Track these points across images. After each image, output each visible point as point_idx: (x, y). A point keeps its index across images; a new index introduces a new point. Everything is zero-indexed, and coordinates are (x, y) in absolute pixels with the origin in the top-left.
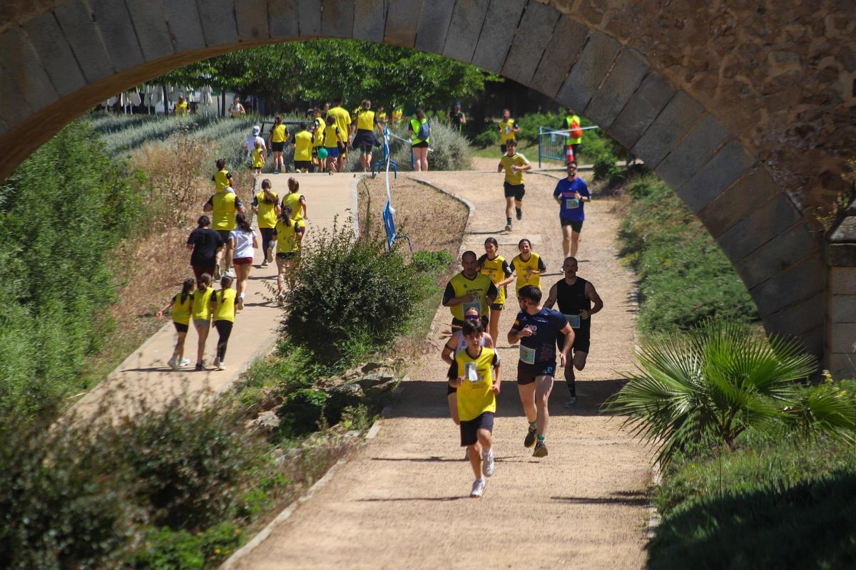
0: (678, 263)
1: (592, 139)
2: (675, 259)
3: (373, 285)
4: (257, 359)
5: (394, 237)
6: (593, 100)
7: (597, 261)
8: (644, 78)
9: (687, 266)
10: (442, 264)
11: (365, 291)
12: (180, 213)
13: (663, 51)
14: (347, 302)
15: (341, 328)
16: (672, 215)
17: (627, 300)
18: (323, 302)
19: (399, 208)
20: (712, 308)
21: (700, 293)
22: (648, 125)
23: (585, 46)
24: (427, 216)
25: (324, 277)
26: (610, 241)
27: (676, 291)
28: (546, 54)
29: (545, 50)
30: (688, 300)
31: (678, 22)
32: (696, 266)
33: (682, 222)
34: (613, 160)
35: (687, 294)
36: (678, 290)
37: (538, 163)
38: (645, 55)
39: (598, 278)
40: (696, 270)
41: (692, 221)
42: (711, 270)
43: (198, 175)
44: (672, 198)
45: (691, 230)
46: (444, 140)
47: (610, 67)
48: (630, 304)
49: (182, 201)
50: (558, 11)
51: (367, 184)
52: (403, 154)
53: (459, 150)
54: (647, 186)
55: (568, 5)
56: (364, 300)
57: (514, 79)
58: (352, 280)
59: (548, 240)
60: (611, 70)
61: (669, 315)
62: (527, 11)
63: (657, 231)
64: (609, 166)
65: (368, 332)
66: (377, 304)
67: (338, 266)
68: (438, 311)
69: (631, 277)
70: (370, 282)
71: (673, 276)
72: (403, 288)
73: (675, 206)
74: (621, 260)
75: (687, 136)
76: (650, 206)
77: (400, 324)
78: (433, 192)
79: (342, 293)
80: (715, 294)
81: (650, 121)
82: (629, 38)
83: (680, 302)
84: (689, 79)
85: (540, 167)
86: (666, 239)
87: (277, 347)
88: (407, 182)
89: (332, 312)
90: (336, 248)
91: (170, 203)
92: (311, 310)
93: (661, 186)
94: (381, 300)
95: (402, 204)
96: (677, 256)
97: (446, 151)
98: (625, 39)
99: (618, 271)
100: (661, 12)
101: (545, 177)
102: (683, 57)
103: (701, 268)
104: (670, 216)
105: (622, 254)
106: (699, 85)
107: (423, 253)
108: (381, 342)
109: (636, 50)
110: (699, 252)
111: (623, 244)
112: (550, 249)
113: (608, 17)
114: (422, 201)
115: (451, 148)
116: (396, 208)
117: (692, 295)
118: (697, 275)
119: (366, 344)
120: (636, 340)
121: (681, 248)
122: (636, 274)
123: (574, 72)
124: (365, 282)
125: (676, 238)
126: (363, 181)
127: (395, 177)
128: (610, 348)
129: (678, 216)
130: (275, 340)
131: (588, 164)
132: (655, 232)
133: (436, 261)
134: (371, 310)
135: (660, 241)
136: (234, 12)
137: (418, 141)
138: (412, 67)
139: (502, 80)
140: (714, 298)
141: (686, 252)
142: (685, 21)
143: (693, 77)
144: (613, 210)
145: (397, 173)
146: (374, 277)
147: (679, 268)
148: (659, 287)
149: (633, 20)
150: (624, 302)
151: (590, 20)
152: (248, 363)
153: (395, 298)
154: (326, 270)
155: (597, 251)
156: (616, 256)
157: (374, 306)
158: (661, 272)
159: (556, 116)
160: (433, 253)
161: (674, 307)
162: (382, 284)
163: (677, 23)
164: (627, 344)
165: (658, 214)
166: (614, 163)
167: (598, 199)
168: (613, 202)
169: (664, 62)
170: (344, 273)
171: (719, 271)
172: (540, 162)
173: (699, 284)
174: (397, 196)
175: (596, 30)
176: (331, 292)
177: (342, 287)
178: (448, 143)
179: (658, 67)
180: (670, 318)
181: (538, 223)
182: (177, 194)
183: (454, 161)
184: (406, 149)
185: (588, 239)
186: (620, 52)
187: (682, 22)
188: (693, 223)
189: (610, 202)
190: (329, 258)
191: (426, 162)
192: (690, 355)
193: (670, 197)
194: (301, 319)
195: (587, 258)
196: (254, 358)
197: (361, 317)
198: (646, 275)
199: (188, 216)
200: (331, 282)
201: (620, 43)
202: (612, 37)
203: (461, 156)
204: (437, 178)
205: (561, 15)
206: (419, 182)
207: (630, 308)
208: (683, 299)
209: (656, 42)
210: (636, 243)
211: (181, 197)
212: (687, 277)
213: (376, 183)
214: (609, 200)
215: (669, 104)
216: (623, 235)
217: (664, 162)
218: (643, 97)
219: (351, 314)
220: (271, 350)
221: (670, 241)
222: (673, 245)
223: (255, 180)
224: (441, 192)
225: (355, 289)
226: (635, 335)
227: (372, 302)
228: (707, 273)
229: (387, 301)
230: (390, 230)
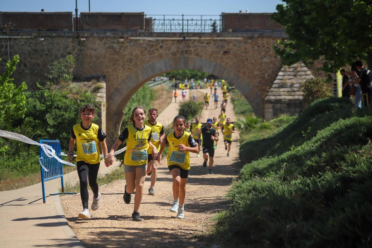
2: (240, 103)
3: (192, 108)
8: (235, 75)
14: (188, 110)
15: (188, 114)
18: (185, 111)
20: (246, 110)
21: (244, 108)
23: (225, 70)
27: (240, 108)
28: (220, 71)
32: (243, 104)
38: (235, 71)
42: (245, 104)
43: (164, 91)
47: (230, 73)
48: (233, 110)
49: (162, 95)
54: (235, 91)
55: (223, 63)
61: (239, 112)
62: (216, 65)
63: (237, 98)
65: (192, 115)
69: (233, 105)
71: (239, 105)
72: (197, 108)
73: (239, 94)
75: (242, 84)
76: (235, 94)
77: (197, 113)
78: (200, 92)
80: (246, 108)
81: (236, 81)
82: (232, 68)
83: (241, 110)
84: (242, 75)
88: (197, 91)
91: (160, 95)
93: (237, 91)
94: (194, 110)
100: (237, 64)
102: (241, 71)
105: (231, 102)
110: (244, 101)
113: (229, 65)
114: (199, 94)
117: (242, 108)
119: (191, 117)
121: (240, 101)
123: (224, 74)
125: (240, 99)
129: (240, 96)
134: (192, 112)
135: (237, 100)
146: (192, 106)
148: (237, 107)
149: (233, 66)
153: (196, 110)
158: (237, 105)
162: (194, 107)
163: (240, 66)
165: (237, 95)
170: (188, 106)
171: (247, 104)
175: (227, 67)
176: (186, 109)
179: (237, 73)
186: (231, 71)
188: (242, 97)
191: (200, 88)
198: (235, 105)
199: (162, 97)
200: (186, 107)
202: (230, 68)
205: (222, 65)
209: (237, 69)
210: (233, 100)
212: (242, 106)
213: (192, 91)
215: (239, 79)
217: (238, 88)
218: (235, 78)
219: (189, 112)
225: (189, 108)
227: (192, 110)
230: (194, 99)
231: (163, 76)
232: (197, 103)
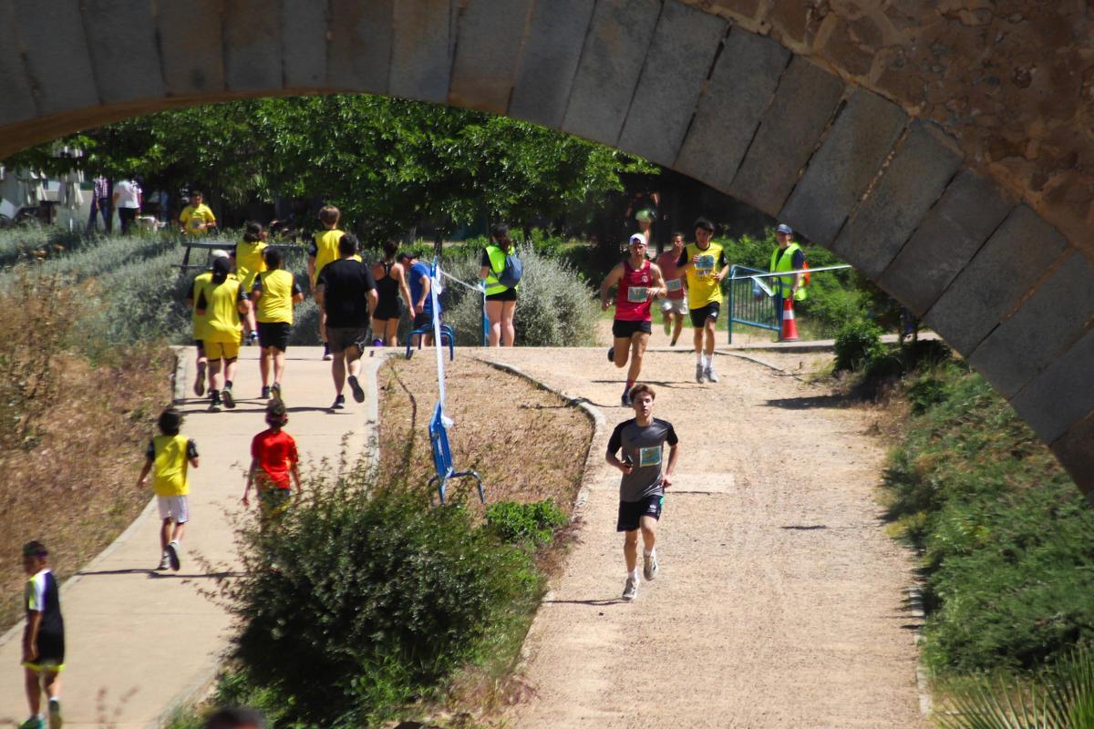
0: (1004, 536)
1: (828, 289)
2: (996, 527)
3: (414, 570)
4: (178, 710)
5: (449, 474)
6: (850, 222)
7: (844, 529)
8: (951, 180)
9: (1021, 542)
10: (542, 528)
11: (397, 580)
12: (27, 422)
13: (989, 128)
14: (362, 600)
15: (349, 651)
16: (989, 440)
17: (903, 605)
18: (316, 600)
19: (459, 418)
20: (1071, 625)
21: (1048, 597)
22: (957, 270)
23: (836, 116)
24: (514, 433)
25: (318, 551)
26: (867, 490)
27: (1001, 589)
28: (762, 131)
29: (760, 124)
30: (1024, 609)
31: (1018, 73)
32: (1038, 543)
33: (1008, 455)
34: (874, 331)
35: (1022, 596)
36: (1004, 588)
37: (726, 334)
38: (953, 135)
39: (846, 561)
40: (1040, 551)
41: (1030, 454)
42: (1068, 551)
43: (64, 347)
44: (991, 408)
45: (1028, 471)
46: (544, 287)
47: (885, 158)
48: (907, 613)
49: (32, 397)
50: (786, 48)
51: (397, 369)
52: (465, 311)
53: (573, 305)
54: (941, 384)
55: (805, 38)
56: (396, 597)
57: (699, 178)
58: (372, 558)
59: (746, 485)
60: (887, 164)
61: (987, 640)
62: (726, 47)
63: (961, 471)
64: (865, 343)
65: (402, 660)
66: (421, 607)
67: (346, 530)
68: (536, 619)
69: (910, 560)
70: (409, 563)
71: (992, 561)
72: (471, 577)
73: (996, 424)
74: (889, 526)
75: (1032, 292)
76: (946, 422)
77: (465, 644)
78: (523, 386)
79: (353, 584)
80: (1078, 598)
81: (960, 263)
82: (923, 104)
83: (1008, 613)
84: (1037, 185)
85: (730, 342)
86: (978, 487)
87: (219, 688)
88: (474, 368)
89: (331, 620)
90: (343, 496)
91: (9, 402)
92: (291, 617)
93: (968, 385)
94: (429, 599)
95: (465, 411)
96: (1000, 521)
97: (549, 308)
98: (914, 105)
99: (882, 548)
100: (986, 53)
101: (741, 362)
102: (1028, 140)
103: (1048, 547)
104: (984, 443)
105: (891, 517)
106: (1056, 197)
107: (505, 507)
108: (429, 680)
109: (938, 125)
110: (1045, 515)
111: (892, 497)
112: (751, 502)
113: (882, 63)
114: (503, 404)
115: (559, 301)
116: (453, 417)
117: (1032, 600)
118: (1039, 559)
119: (397, 685)
120: (921, 686)
121: (1008, 505)
122: (920, 555)
123: (814, 167)
124: (397, 563)
125: (998, 488)
126: (390, 363)
127: (452, 358)
128: (869, 699)
129: (1001, 443)
130: (213, 672)
131: (823, 337)
132: (956, 475)
133: (531, 522)
134: (410, 617)
135: (967, 493)
136: (158, 39)
137: (501, 289)
138: (487, 144)
139: (656, 171)
140: (1077, 607)
141: (1019, 515)
142: (1033, 71)
143: (1047, 180)
144: (874, 430)
145: (454, 348)
146: (416, 554)
147: (1007, 546)
148: (967, 581)
149: (931, 69)
150: (896, 609)
151: (847, 67)
152: (160, 718)
153: (456, 595)
154: (324, 539)
155: (843, 508)
156: (878, 518)
157: (415, 609)
158: (969, 553)
159: (759, 242)
160: (525, 506)
161: (997, 622)
162: (431, 566)
163: (1017, 75)
164: (905, 691)
165: (962, 438)
166: (875, 339)
167: (845, 406)
168: (873, 414)
169: (991, 151)
170: (360, 545)
171: (1084, 553)
172: (730, 331)
173: (1046, 578)
174: (456, 393)
175: (860, 85)
176: (331, 582)
177: (354, 572)
178: (553, 291)
179: (979, 159)
180: (993, 644)
181: (728, 451)
182: (22, 383)
183: (564, 328)
184: (469, 301)
185: (824, 485)
186: (905, 129)
187: (1028, 74)
188: (1031, 458)
189: (868, 413)
190: (329, 516)
191: (511, 329)
192: (1044, 719)
193: (987, 406)
194: (269, 634)
195: (822, 523)
196: (171, 708)
197: (387, 631)
198: (939, 557)
199: (42, 427)
200: (332, 563)
201: (907, 113)
202: (890, 100)
203: (578, 317)
204: (531, 360)
205: (792, 56)
206: (498, 367)
207: (909, 622)
208: (1014, 606)
209: (975, 112)
210: (919, 495)
211: (29, 390)
212: (1022, 564)
213: (415, 369)
214: (865, 410)
215: (999, 231)
216: (893, 477)
217: (986, 341)
218: (948, 218)
219: (370, 626)
220: (205, 692)
221: (984, 491)
222: (994, 499)
223: (176, 359)
224: (541, 387)
225: (378, 576)
226: (920, 676)
227: (411, 603)
228: (1060, 556)
229: (441, 601)
230: (441, 460)
231: (62, 166)
232: (475, 514)
